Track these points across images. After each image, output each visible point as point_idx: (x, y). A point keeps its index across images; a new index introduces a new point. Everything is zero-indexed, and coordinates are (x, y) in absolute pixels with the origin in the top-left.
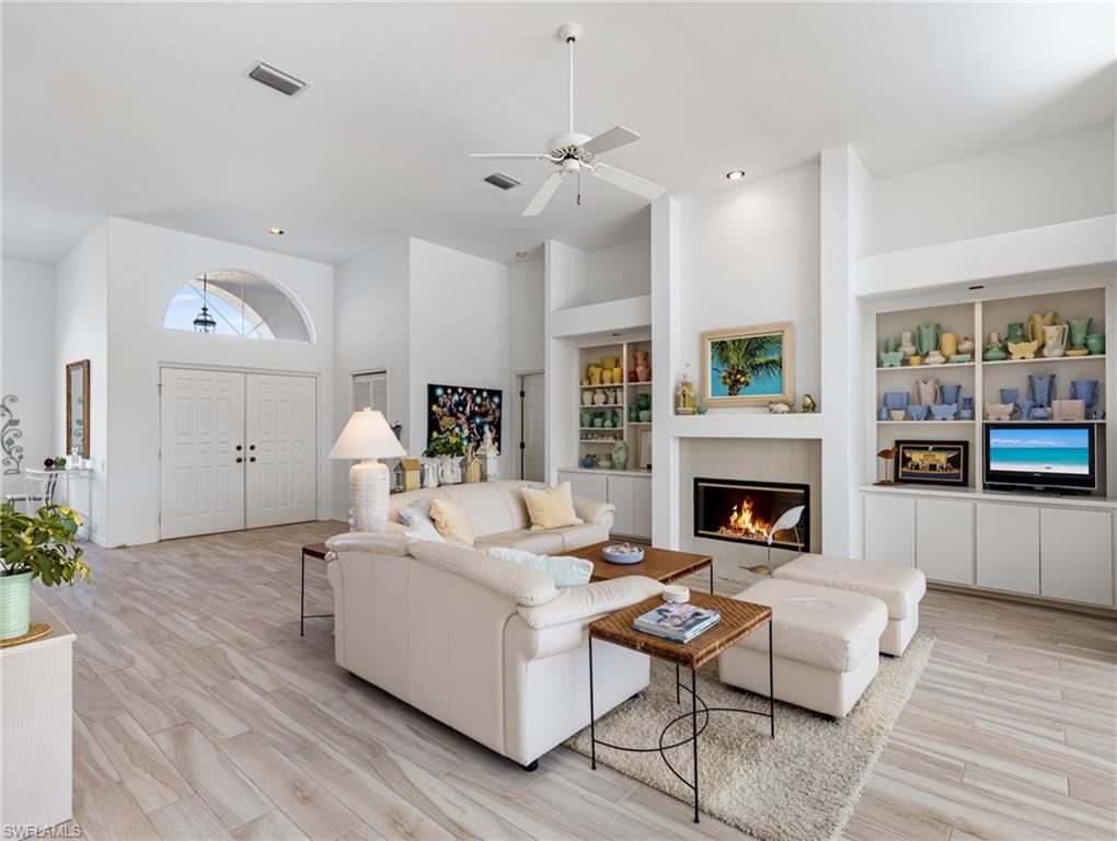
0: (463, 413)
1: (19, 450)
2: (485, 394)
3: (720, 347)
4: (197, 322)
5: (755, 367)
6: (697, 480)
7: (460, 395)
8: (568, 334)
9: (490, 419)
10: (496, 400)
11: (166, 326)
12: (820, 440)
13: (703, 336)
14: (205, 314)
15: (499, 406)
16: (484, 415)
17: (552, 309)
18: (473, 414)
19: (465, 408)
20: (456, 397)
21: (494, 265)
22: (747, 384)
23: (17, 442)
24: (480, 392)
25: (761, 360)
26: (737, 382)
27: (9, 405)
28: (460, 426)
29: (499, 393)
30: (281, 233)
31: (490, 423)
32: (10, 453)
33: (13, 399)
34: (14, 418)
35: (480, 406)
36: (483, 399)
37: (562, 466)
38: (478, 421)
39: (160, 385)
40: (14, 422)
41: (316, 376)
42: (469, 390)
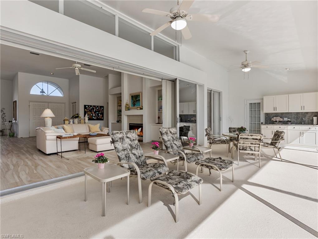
0: (93, 111)
1: (5, 119)
2: (99, 107)
3: (132, 97)
4: (41, 92)
5: (137, 101)
6: (130, 124)
7: (92, 107)
8: (114, 93)
9: (100, 112)
10: (102, 108)
11: (31, 94)
12: (142, 115)
13: (130, 94)
14: (42, 90)
15: (103, 109)
16: (99, 111)
17: (109, 89)
18: (96, 111)
19: (94, 110)
20: (91, 108)
21: (102, 79)
22: (136, 104)
23: (5, 118)
24: (98, 107)
25: (137, 99)
26: (134, 104)
27: (3, 110)
28: (92, 114)
29: (103, 107)
30: (53, 74)
31: (100, 113)
32: (3, 120)
33: (4, 109)
34: (4, 113)
35: (98, 109)
36: (98, 108)
37: (113, 122)
38: (97, 113)
39: (29, 106)
40: (4, 114)
41: (64, 103)
42: (95, 106)
